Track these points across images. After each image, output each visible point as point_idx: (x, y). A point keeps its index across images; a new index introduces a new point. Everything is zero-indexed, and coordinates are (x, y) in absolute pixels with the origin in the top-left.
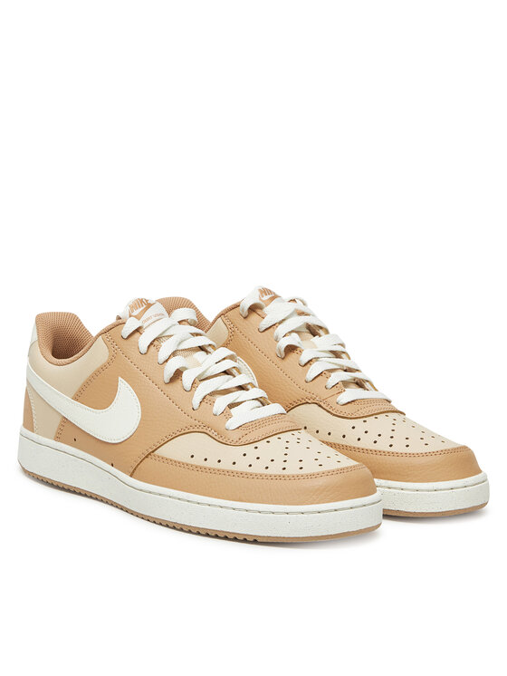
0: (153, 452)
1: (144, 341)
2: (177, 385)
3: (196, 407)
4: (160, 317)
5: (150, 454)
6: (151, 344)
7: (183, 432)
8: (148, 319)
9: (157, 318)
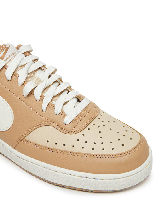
0: (24, 138)
1: (9, 73)
2: (31, 97)
3: (44, 110)
4: (14, 55)
5: (23, 139)
6: (13, 74)
7: (39, 126)
8: (8, 58)
9: (13, 56)
